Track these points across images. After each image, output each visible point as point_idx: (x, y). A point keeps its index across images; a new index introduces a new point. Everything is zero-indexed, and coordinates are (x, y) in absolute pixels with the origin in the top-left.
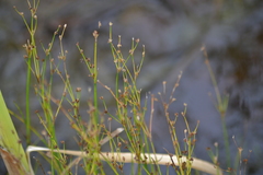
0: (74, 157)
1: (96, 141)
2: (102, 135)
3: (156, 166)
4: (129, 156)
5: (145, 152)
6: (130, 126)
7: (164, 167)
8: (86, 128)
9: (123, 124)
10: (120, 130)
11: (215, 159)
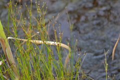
0: (23, 41)
1: (30, 35)
2: (32, 34)
3: (49, 45)
4: (40, 42)
5: (46, 40)
6: (41, 31)
7: (52, 46)
8: (27, 30)
9: (39, 31)
10: (38, 33)
11: (68, 44)
